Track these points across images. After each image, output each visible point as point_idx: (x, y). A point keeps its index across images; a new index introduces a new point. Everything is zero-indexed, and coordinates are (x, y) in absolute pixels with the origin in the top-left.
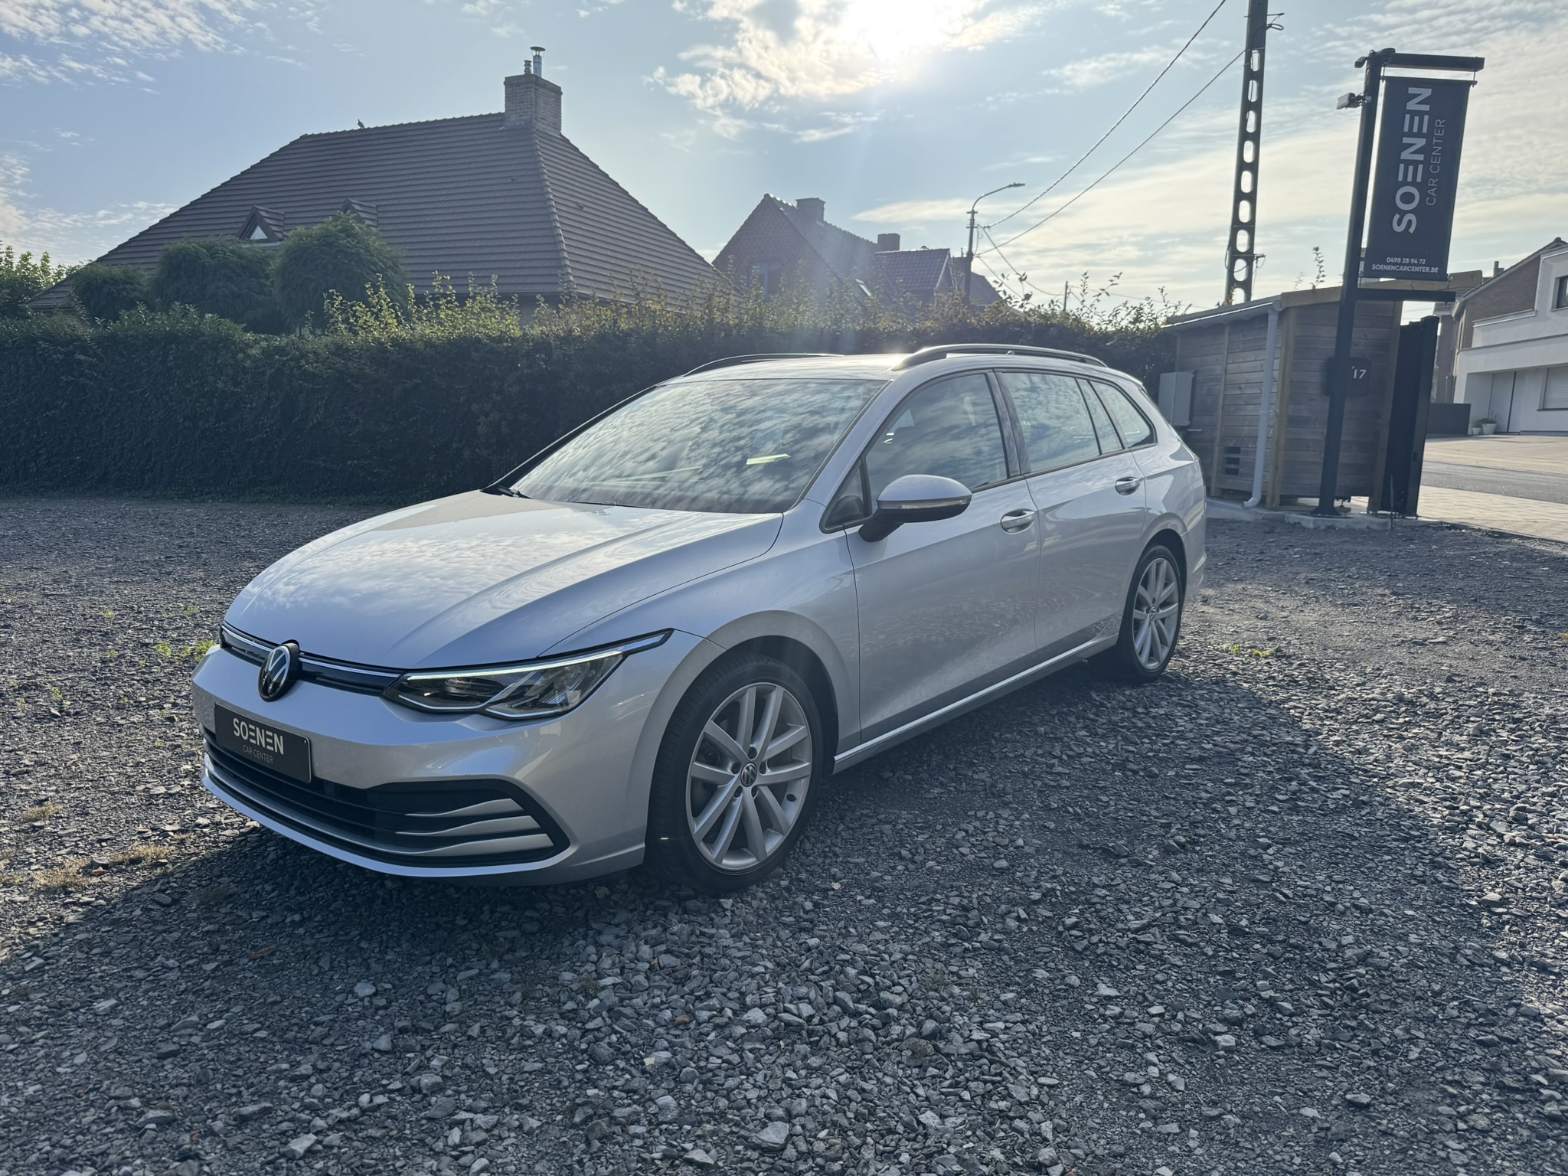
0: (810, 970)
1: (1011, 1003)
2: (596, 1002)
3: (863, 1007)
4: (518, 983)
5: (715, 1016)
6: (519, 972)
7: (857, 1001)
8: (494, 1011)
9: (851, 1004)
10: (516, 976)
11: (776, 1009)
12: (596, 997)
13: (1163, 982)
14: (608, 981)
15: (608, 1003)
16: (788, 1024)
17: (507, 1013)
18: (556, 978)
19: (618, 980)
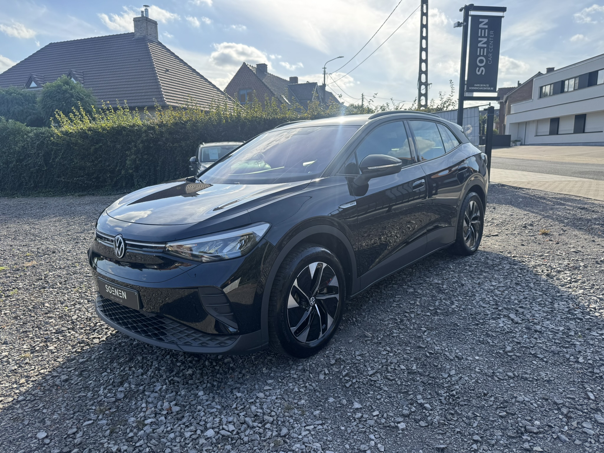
0: (236, 408)
1: (318, 416)
2: (142, 432)
3: (255, 424)
4: (110, 425)
5: (193, 434)
6: (111, 420)
7: (254, 421)
8: (97, 440)
9: (251, 423)
10: (110, 421)
11: (219, 429)
12: (142, 430)
13: (380, 399)
14: (148, 421)
15: (148, 432)
16: (223, 436)
17: (102, 441)
18: (127, 421)
19: (153, 420)
